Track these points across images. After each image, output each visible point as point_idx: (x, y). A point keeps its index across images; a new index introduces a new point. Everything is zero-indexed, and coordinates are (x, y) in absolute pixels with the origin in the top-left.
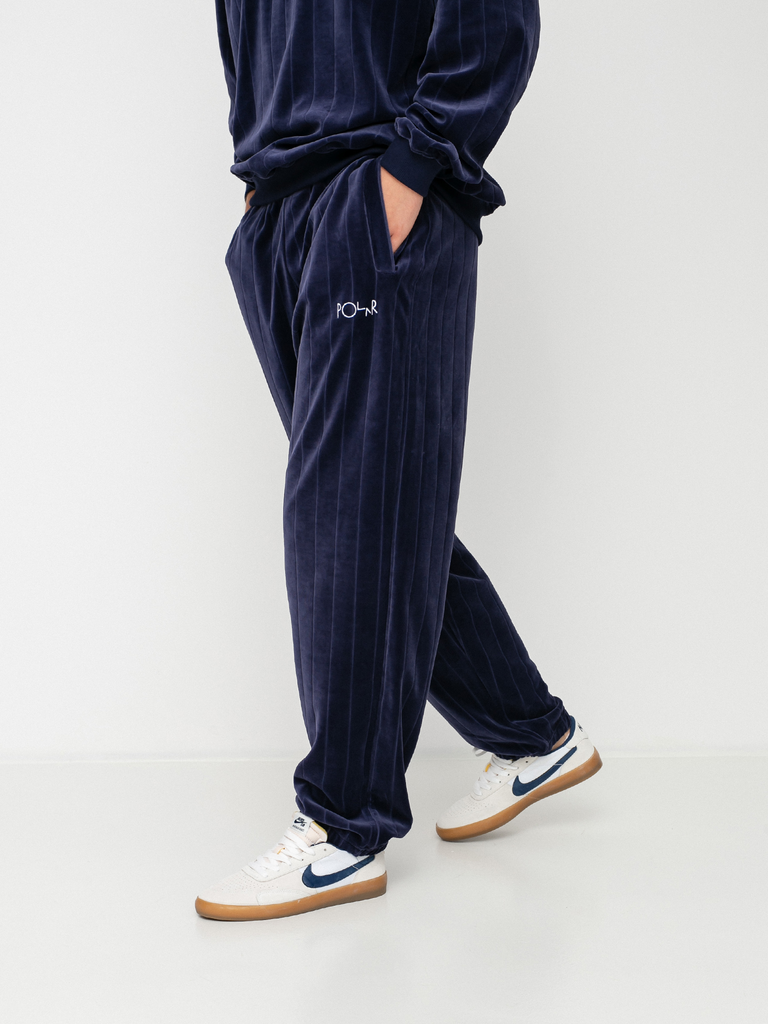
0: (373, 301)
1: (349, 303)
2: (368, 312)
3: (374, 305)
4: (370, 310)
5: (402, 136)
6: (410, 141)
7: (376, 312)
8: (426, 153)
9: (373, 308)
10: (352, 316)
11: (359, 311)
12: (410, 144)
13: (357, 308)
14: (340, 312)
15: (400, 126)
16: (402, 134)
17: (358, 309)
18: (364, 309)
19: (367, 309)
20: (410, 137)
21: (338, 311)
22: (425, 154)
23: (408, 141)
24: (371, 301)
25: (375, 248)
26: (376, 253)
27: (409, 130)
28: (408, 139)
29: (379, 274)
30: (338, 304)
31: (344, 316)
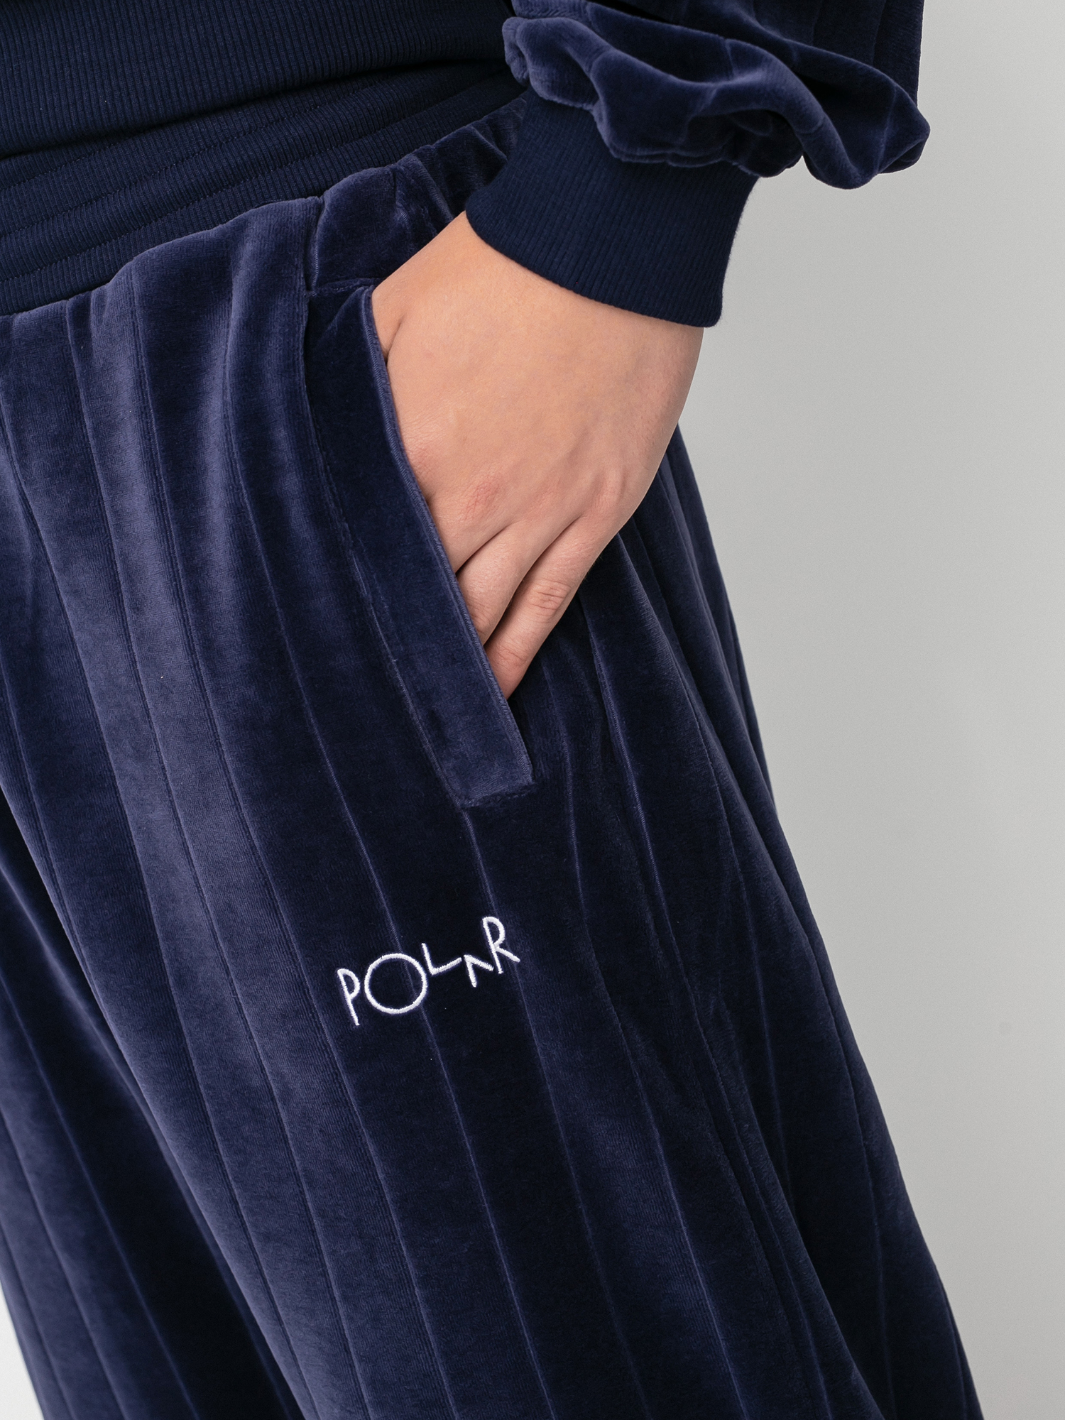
0: (485, 920)
1: (386, 957)
2: (475, 967)
3: (495, 936)
4: (487, 957)
5: (556, 99)
6: (599, 112)
7: (516, 959)
8: (683, 153)
9: (495, 947)
10: (417, 1002)
11: (439, 975)
12: (603, 129)
13: (427, 968)
14: (360, 1001)
15: (533, 57)
16: (553, 89)
17: (434, 971)
18: (459, 960)
19: (470, 960)
20: (593, 98)
21: (349, 997)
22: (676, 158)
23: (588, 114)
24: (480, 924)
25: (434, 721)
26: (442, 741)
27: (585, 68)
28: (587, 107)
29: (475, 813)
30: (341, 972)
31: (379, 1012)
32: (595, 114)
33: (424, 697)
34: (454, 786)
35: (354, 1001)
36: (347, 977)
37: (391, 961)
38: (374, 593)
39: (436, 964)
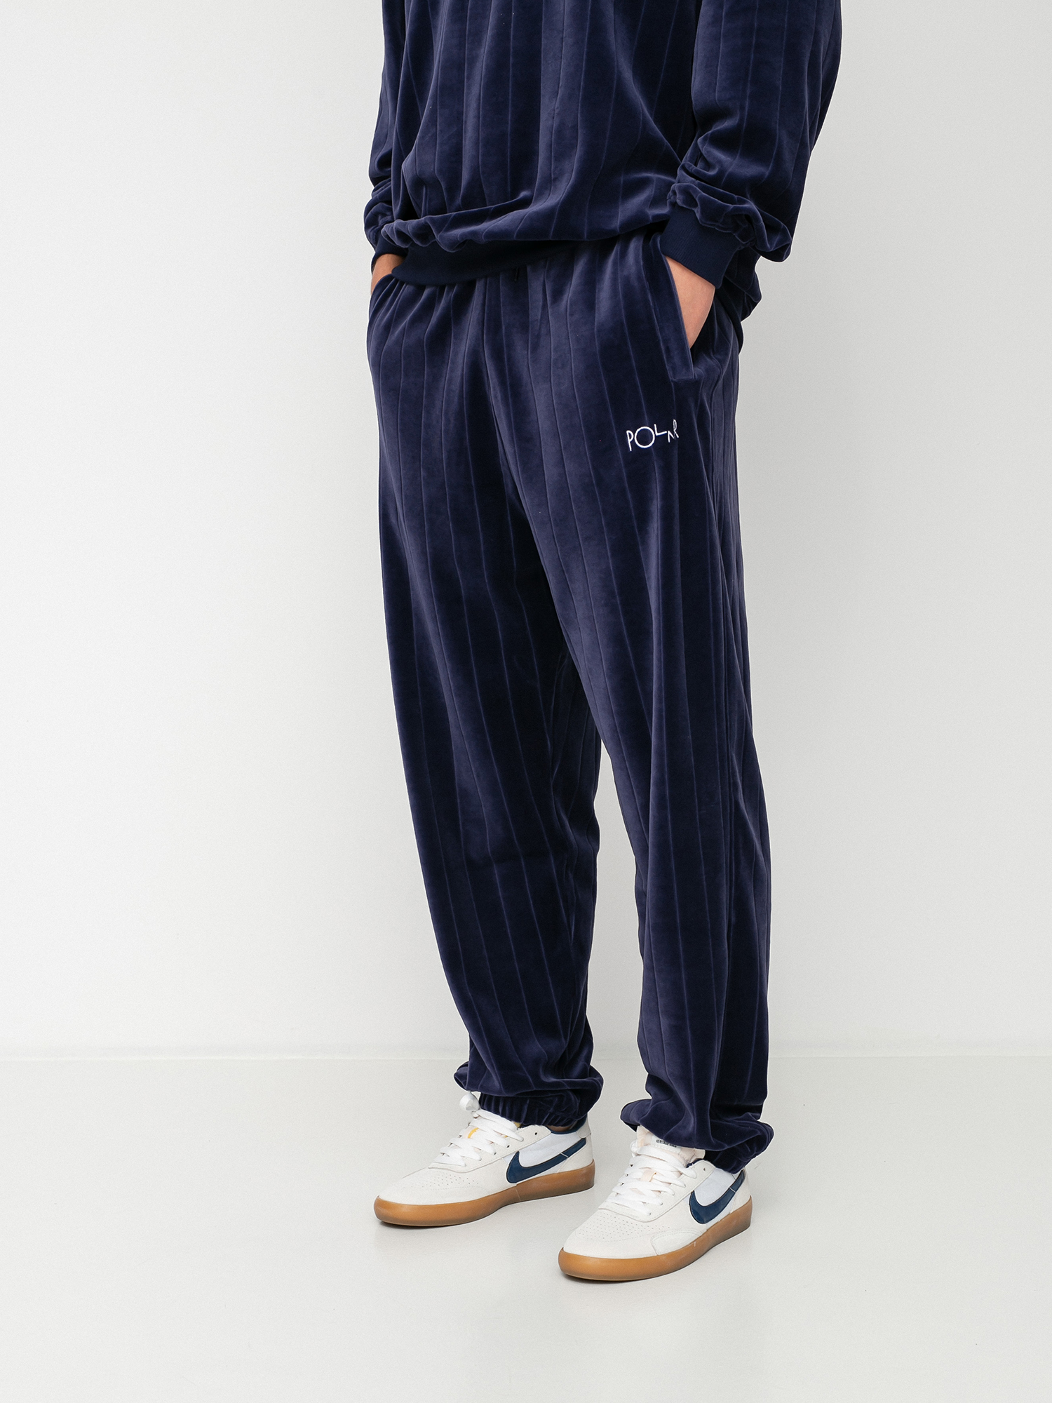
0: (673, 420)
1: (642, 428)
2: (671, 435)
4: (674, 432)
5: (685, 207)
6: (698, 211)
8: (721, 226)
10: (650, 445)
11: (659, 436)
12: (698, 215)
13: (655, 433)
14: (633, 442)
15: (680, 192)
16: (684, 203)
17: (657, 434)
18: (664, 432)
20: (696, 205)
21: (629, 441)
22: (718, 227)
23: (694, 211)
25: (668, 349)
26: (669, 357)
27: (695, 196)
28: (693, 209)
29: (675, 383)
30: (628, 432)
31: (637, 445)
32: (696, 211)
33: (666, 342)
34: (670, 373)
35: (631, 442)
36: (630, 434)
37: (644, 429)
38: (655, 305)
39: (658, 432)
